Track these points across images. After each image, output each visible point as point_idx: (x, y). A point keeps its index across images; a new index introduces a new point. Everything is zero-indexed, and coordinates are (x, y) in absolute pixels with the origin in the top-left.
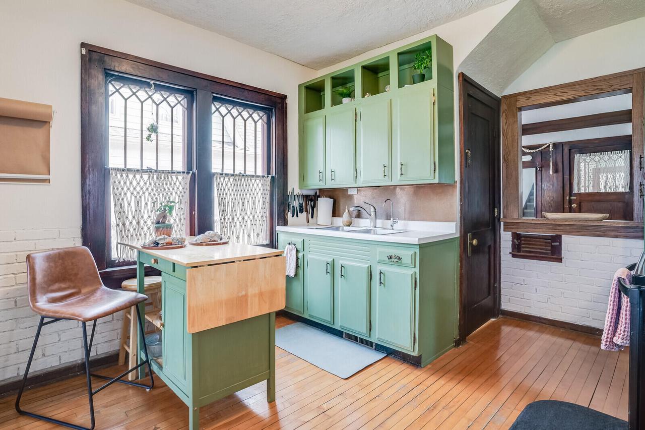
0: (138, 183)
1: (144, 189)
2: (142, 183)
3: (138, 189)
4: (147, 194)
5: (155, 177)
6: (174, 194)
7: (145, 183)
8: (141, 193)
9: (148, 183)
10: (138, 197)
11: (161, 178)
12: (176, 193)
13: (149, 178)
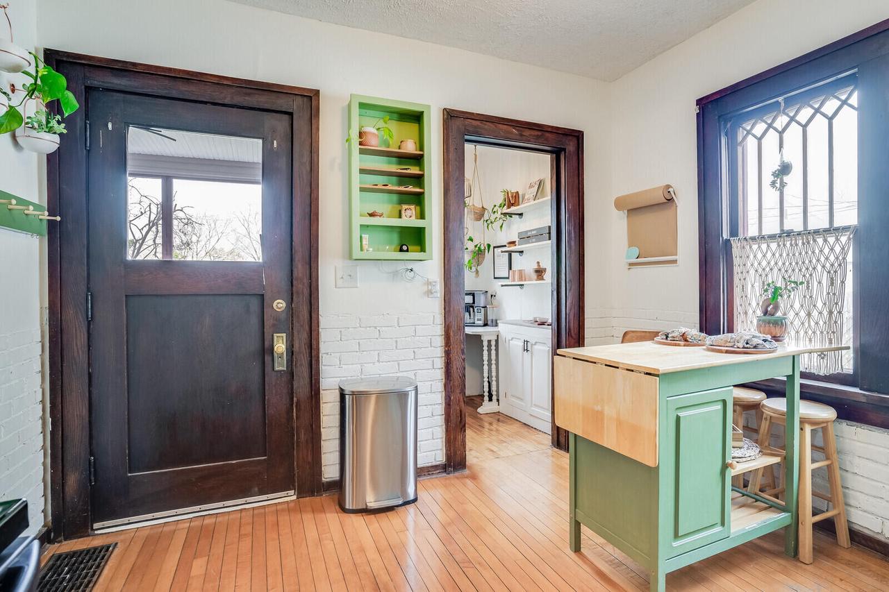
0: (764, 256)
1: (772, 263)
2: (769, 255)
3: (764, 263)
4: (776, 270)
5: (788, 244)
6: (819, 268)
7: (774, 255)
8: (768, 269)
9: (777, 255)
10: (764, 275)
11: (797, 245)
12: (824, 267)
13: (779, 246)
